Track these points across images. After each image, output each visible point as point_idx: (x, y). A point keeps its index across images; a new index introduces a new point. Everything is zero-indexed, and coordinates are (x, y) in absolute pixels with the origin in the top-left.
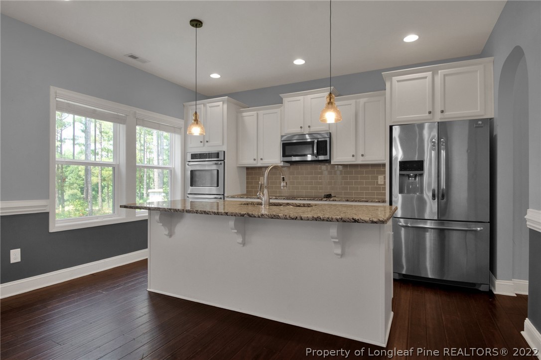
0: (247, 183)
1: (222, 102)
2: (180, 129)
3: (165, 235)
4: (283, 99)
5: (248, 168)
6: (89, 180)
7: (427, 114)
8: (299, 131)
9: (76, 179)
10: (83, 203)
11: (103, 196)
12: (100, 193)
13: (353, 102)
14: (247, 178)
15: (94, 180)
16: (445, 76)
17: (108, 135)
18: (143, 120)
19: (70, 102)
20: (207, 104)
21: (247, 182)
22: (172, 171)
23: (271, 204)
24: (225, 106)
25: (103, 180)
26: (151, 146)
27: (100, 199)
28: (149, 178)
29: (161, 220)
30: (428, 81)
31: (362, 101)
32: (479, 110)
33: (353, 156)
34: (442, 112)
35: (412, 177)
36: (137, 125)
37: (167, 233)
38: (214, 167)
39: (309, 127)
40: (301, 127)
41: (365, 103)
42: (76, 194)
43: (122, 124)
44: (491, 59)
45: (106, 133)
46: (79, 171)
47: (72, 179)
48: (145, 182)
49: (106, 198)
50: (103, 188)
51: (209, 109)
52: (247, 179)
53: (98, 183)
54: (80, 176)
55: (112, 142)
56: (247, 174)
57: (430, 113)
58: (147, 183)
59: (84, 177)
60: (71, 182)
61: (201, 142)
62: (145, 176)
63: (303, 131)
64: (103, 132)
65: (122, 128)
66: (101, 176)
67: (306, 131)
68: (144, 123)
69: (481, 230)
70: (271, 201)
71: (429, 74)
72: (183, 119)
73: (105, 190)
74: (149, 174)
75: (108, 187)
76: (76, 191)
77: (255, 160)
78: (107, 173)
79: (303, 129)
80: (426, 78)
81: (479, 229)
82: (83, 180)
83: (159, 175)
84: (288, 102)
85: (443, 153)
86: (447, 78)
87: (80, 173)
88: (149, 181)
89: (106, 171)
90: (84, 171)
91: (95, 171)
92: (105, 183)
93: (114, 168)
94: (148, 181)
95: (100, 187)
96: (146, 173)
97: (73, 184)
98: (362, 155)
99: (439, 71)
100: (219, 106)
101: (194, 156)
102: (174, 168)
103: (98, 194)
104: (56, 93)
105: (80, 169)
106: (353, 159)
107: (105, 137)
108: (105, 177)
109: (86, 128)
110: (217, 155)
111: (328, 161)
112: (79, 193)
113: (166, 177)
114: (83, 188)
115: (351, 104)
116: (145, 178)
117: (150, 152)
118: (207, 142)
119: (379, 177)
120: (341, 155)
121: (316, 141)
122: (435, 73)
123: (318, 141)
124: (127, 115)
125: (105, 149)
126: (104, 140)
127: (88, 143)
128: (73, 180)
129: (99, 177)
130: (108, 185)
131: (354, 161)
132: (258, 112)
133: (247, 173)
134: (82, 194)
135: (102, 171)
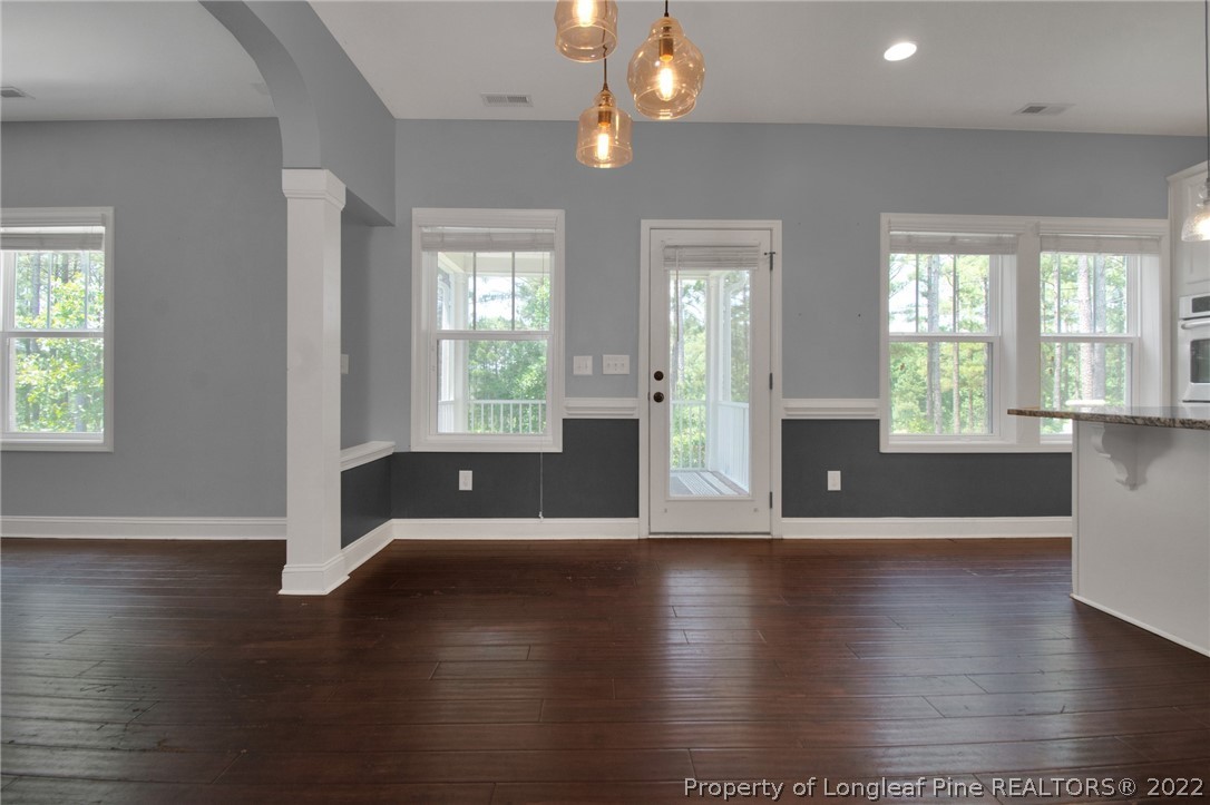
2: (1159, 239)
3: (1118, 481)
6: (935, 382)
9: (912, 383)
10: (925, 425)
11: (962, 415)
12: (955, 409)
15: (945, 384)
17: (971, 295)
18: (1057, 237)
19: (912, 233)
22: (1135, 348)
25: (962, 383)
26: (1072, 306)
27: (955, 420)
28: (1066, 378)
29: (1107, 446)
36: (1042, 250)
37: (1123, 477)
42: (912, 410)
43: (1008, 253)
45: (968, 292)
46: (918, 368)
47: (905, 383)
48: (1056, 387)
49: (968, 420)
50: (961, 400)
53: (951, 390)
54: (917, 378)
55: (981, 308)
58: (1061, 392)
59: (926, 379)
60: (903, 387)
62: (1056, 374)
64: (963, 291)
65: (1009, 262)
66: (959, 377)
68: (1060, 244)
73: (966, 405)
74: (1067, 370)
75: (972, 399)
76: (911, 404)
78: (970, 369)
82: (924, 384)
83: (1093, 371)
87: (918, 371)
88: (1067, 386)
89: (968, 366)
90: (926, 368)
91: (946, 368)
92: (965, 389)
93: (991, 345)
94: (1063, 385)
95: (955, 396)
96: (1057, 368)
97: (907, 391)
102: (1139, 339)
103: (952, 411)
104: (890, 222)
105: (918, 365)
107: (965, 300)
108: (965, 379)
109: (930, 287)
112: (917, 409)
113: (1114, 376)
114: (924, 399)
116: (1056, 379)
117: (1067, 320)
124: (1019, 235)
125: (966, 323)
126: (964, 306)
127: (935, 313)
128: (906, 385)
129: (955, 378)
130: (972, 394)
134: (923, 410)
135: (961, 367)
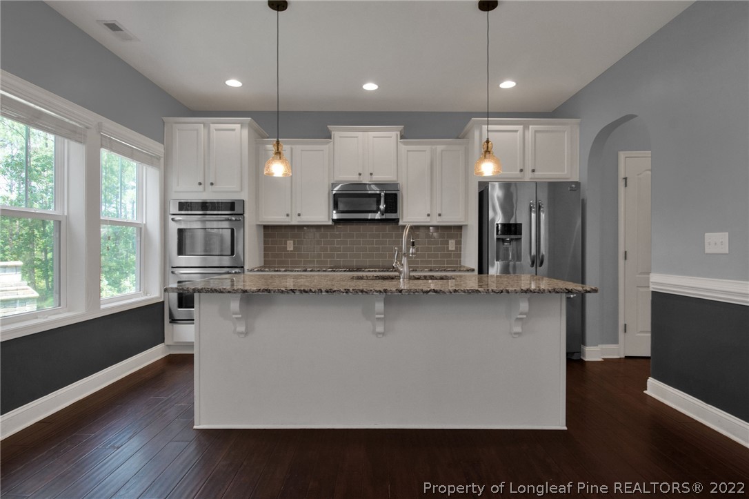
0: (265, 249)
1: (239, 125)
2: (159, 159)
4: (333, 133)
5: (266, 227)
7: (518, 172)
8: (357, 179)
13: (428, 148)
14: (265, 242)
16: (536, 132)
18: (111, 139)
20: (211, 125)
21: (265, 247)
22: (142, 231)
23: (411, 278)
24: (245, 132)
30: (519, 134)
31: (440, 148)
32: (566, 173)
33: (428, 215)
34: (533, 171)
35: (507, 241)
36: (102, 146)
38: (226, 224)
39: (371, 174)
40: (360, 174)
41: (442, 151)
43: (79, 142)
44: (578, 120)
51: (214, 134)
52: (265, 244)
56: (266, 236)
57: (521, 170)
61: (200, 184)
63: (361, 179)
65: (76, 152)
67: (365, 180)
69: (574, 297)
70: (412, 274)
71: (520, 127)
72: (163, 144)
77: (288, 215)
79: (361, 176)
80: (516, 131)
81: (572, 296)
84: (341, 137)
85: (533, 215)
86: (537, 134)
98: (440, 215)
99: (530, 126)
100: (234, 130)
101: (183, 206)
102: (145, 225)
106: (428, 219)
110: (231, 206)
111: (396, 221)
115: (425, 151)
118: (212, 184)
119: (450, 241)
120: (412, 213)
121: (383, 194)
122: (526, 127)
123: (385, 194)
124: (87, 128)
131: (429, 222)
132: (294, 147)
133: (264, 234)
